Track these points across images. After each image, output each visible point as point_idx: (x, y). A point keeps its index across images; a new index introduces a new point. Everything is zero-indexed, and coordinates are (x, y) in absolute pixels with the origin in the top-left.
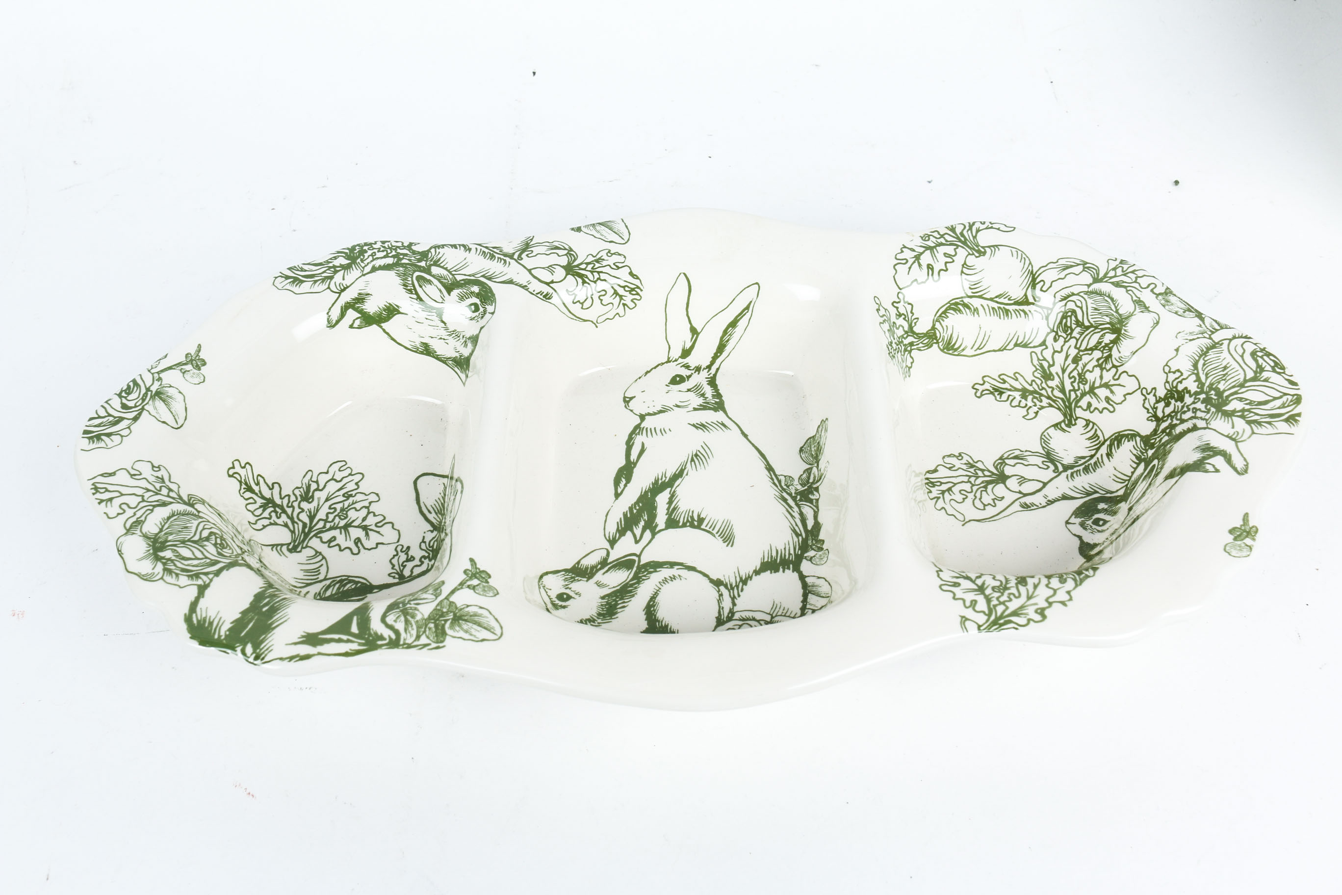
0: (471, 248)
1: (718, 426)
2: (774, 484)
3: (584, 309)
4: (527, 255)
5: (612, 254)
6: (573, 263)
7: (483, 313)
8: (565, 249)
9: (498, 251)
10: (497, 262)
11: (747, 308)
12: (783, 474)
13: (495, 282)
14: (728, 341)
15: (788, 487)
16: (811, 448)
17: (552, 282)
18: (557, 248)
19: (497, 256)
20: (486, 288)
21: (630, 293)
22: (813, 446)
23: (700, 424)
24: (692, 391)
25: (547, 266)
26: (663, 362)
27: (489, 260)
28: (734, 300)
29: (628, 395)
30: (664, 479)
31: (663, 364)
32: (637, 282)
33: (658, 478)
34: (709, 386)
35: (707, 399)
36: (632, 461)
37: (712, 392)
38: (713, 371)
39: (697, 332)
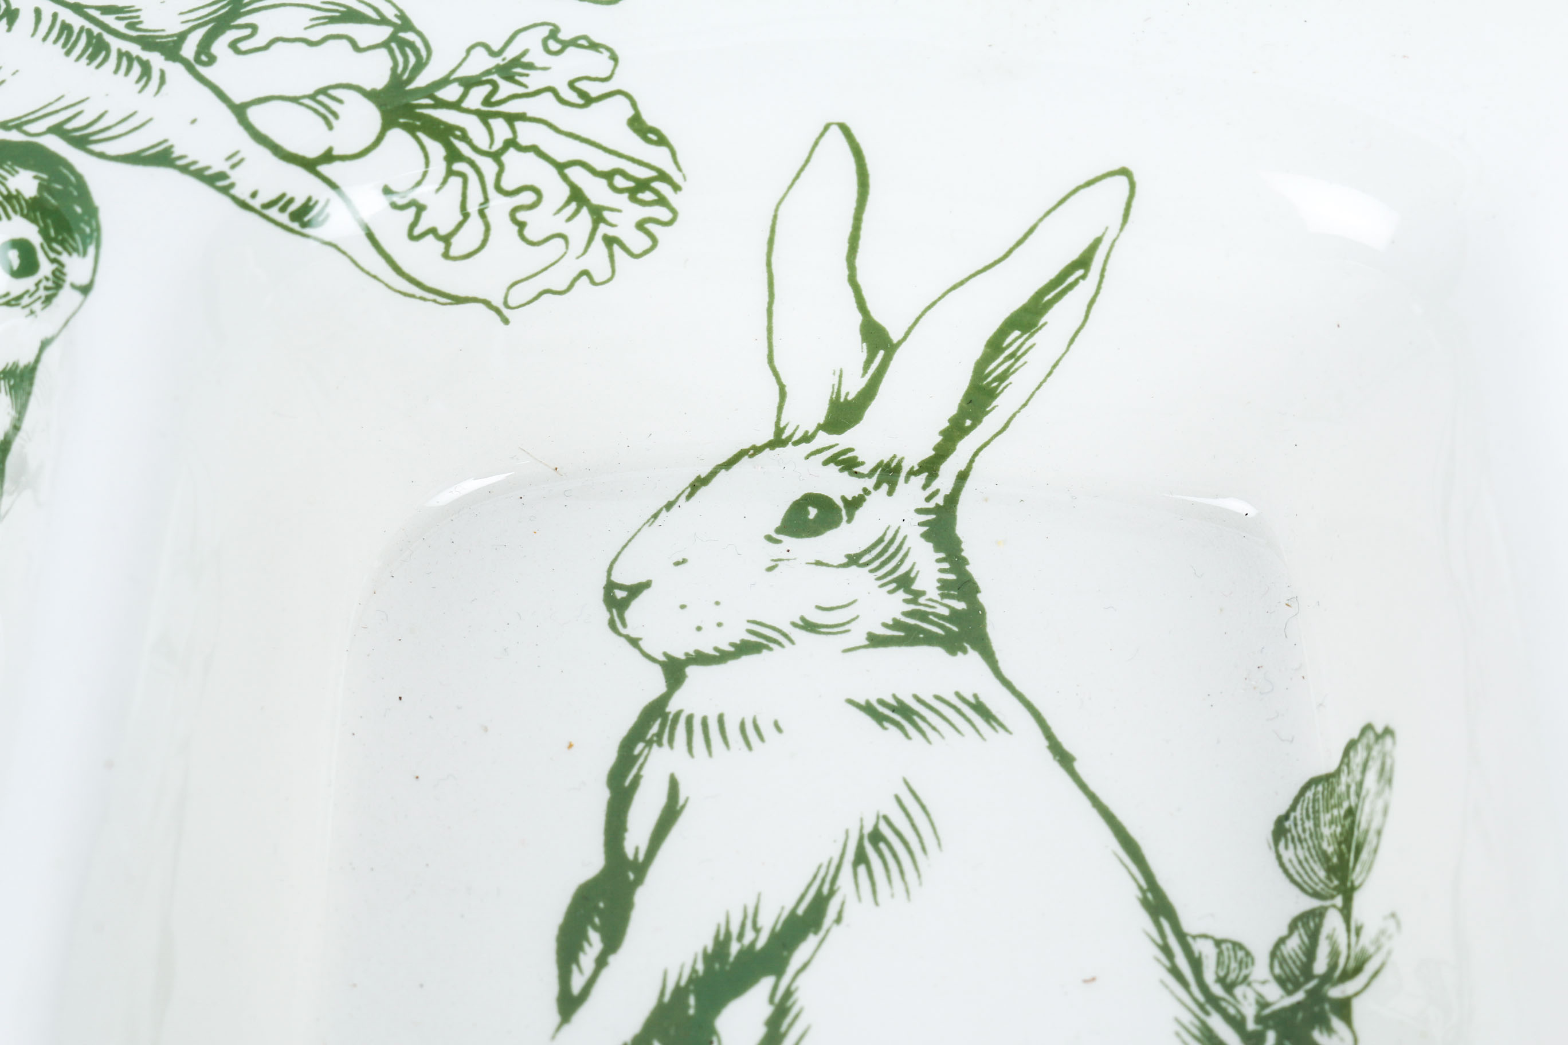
0: (17, 11)
1: (958, 711)
2: (1175, 972)
3: (455, 259)
4: (233, 45)
5: (565, 45)
6: (410, 80)
7: (50, 284)
8: (383, 21)
9: (120, 26)
10: (116, 71)
11: (1083, 262)
12: (1210, 933)
13: (101, 155)
14: (1003, 377)
15: (1229, 988)
16: (1317, 825)
17: (328, 157)
18: (351, 16)
19: (115, 44)
20: (64, 181)
21: (633, 199)
22: (1328, 817)
23: (893, 702)
24: (867, 564)
25: (310, 91)
26: (759, 444)
27: (84, 60)
28: (1031, 230)
29: (625, 576)
30: (749, 936)
31: (756, 450)
32: (659, 157)
33: (728, 934)
34: (930, 546)
35: (922, 600)
36: (630, 854)
37: (942, 571)
38: (945, 482)
39: (889, 340)
